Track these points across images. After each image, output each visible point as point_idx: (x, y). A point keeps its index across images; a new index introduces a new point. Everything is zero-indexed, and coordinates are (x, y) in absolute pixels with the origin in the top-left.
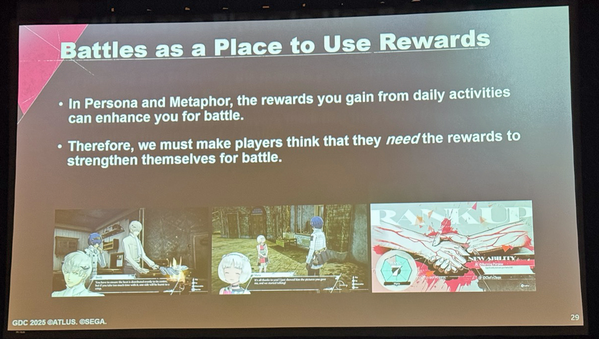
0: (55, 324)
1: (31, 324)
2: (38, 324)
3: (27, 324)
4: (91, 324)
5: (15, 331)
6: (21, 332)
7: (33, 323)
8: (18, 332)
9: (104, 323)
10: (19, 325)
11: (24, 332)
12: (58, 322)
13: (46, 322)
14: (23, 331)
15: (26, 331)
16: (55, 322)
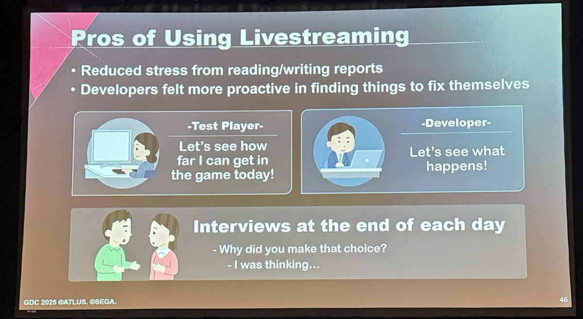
0: (66, 304)
1: (42, 304)
2: (49, 304)
3: (38, 304)
4: (101, 303)
5: (26, 311)
6: (32, 312)
7: (44, 303)
8: (29, 311)
9: (114, 303)
10: (30, 304)
11: (35, 312)
12: (69, 302)
13: (57, 301)
14: (34, 310)
15: (37, 311)
16: (66, 302)
